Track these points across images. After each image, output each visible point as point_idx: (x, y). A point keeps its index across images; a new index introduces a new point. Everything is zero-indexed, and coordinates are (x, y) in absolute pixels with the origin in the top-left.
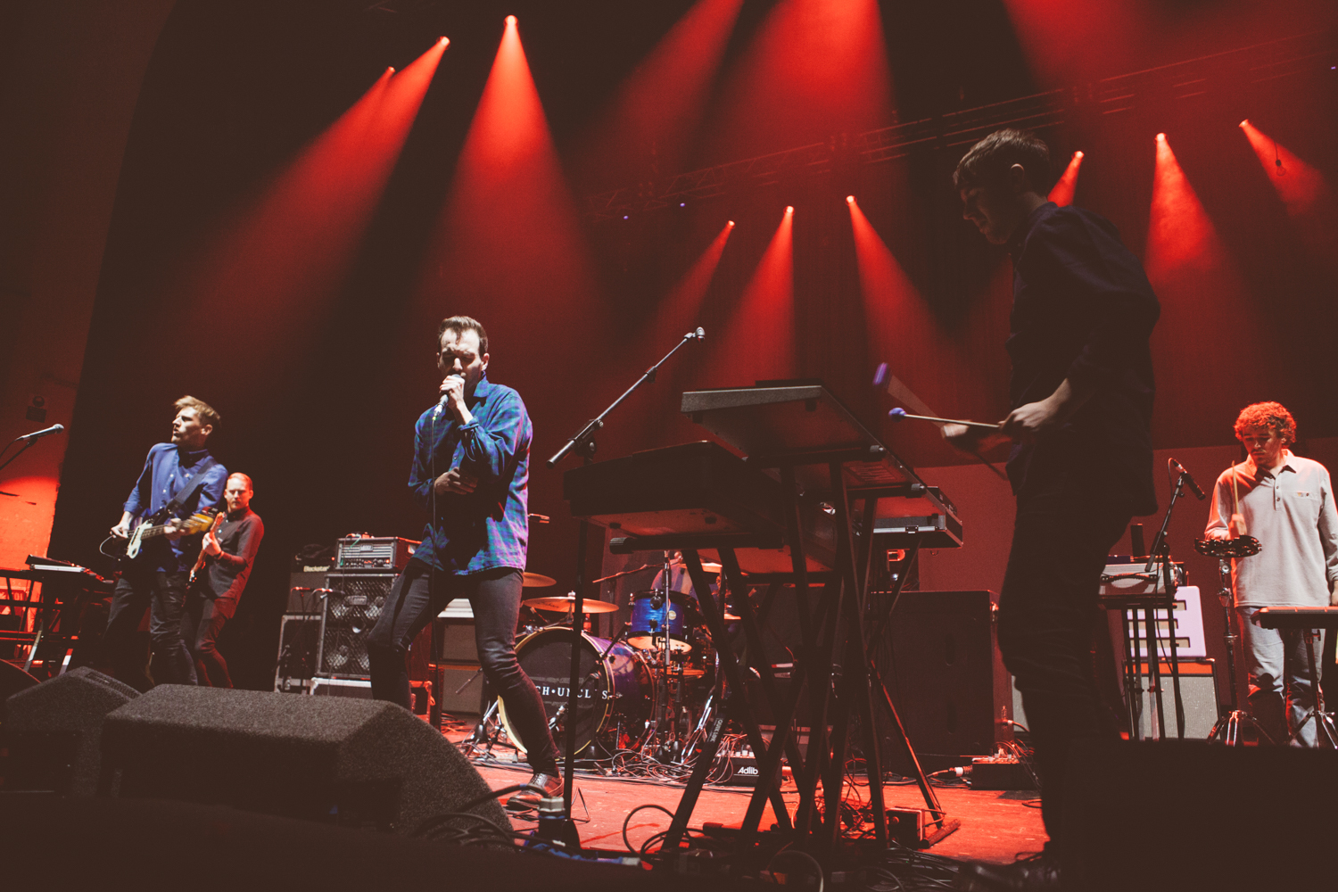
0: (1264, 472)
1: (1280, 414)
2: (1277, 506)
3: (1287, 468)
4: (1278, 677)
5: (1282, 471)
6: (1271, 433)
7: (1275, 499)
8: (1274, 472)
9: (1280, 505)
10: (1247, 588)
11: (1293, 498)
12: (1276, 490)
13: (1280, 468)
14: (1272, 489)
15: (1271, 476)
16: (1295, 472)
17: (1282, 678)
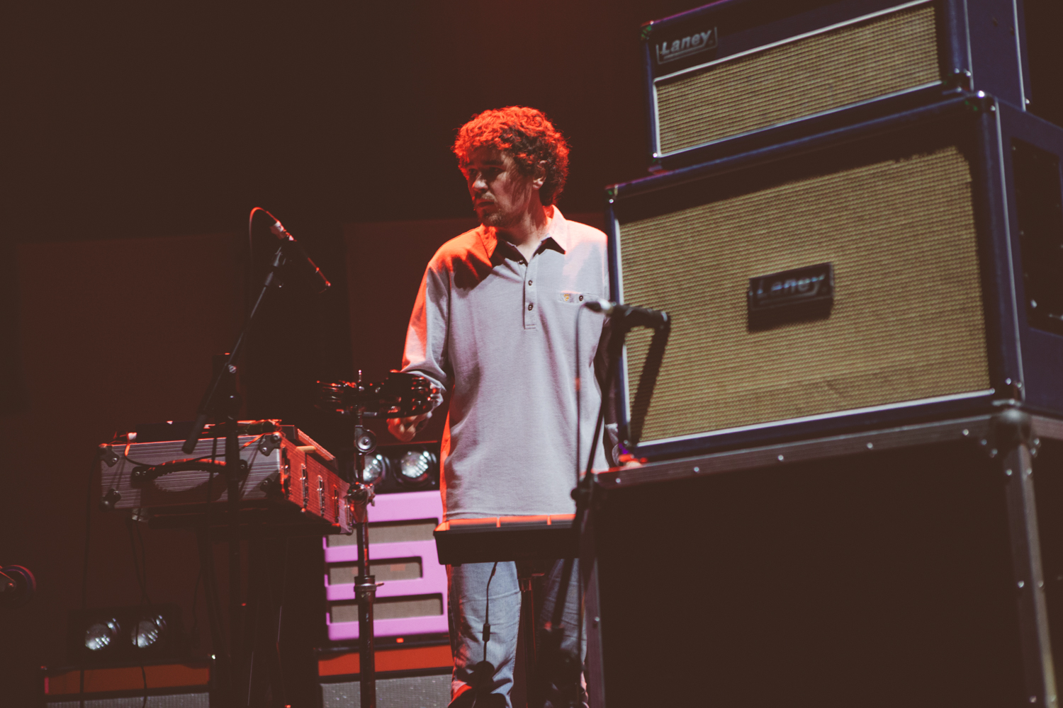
0: (506, 252)
1: (532, 129)
2: (527, 320)
3: (550, 244)
4: (504, 663)
5: (540, 251)
6: (507, 161)
7: (526, 305)
8: (527, 251)
9: (533, 317)
10: (465, 482)
11: (555, 304)
12: (528, 288)
13: (536, 244)
14: (520, 286)
15: (519, 258)
16: (562, 251)
17: (512, 664)
